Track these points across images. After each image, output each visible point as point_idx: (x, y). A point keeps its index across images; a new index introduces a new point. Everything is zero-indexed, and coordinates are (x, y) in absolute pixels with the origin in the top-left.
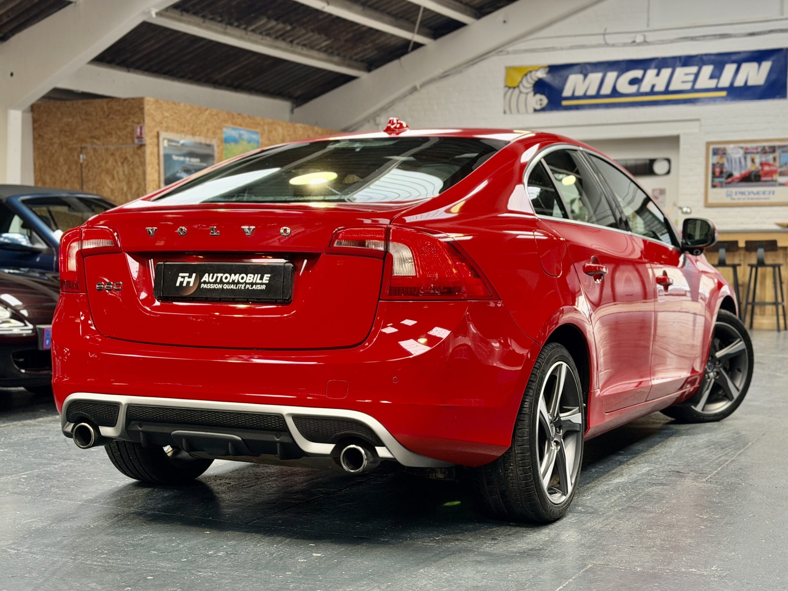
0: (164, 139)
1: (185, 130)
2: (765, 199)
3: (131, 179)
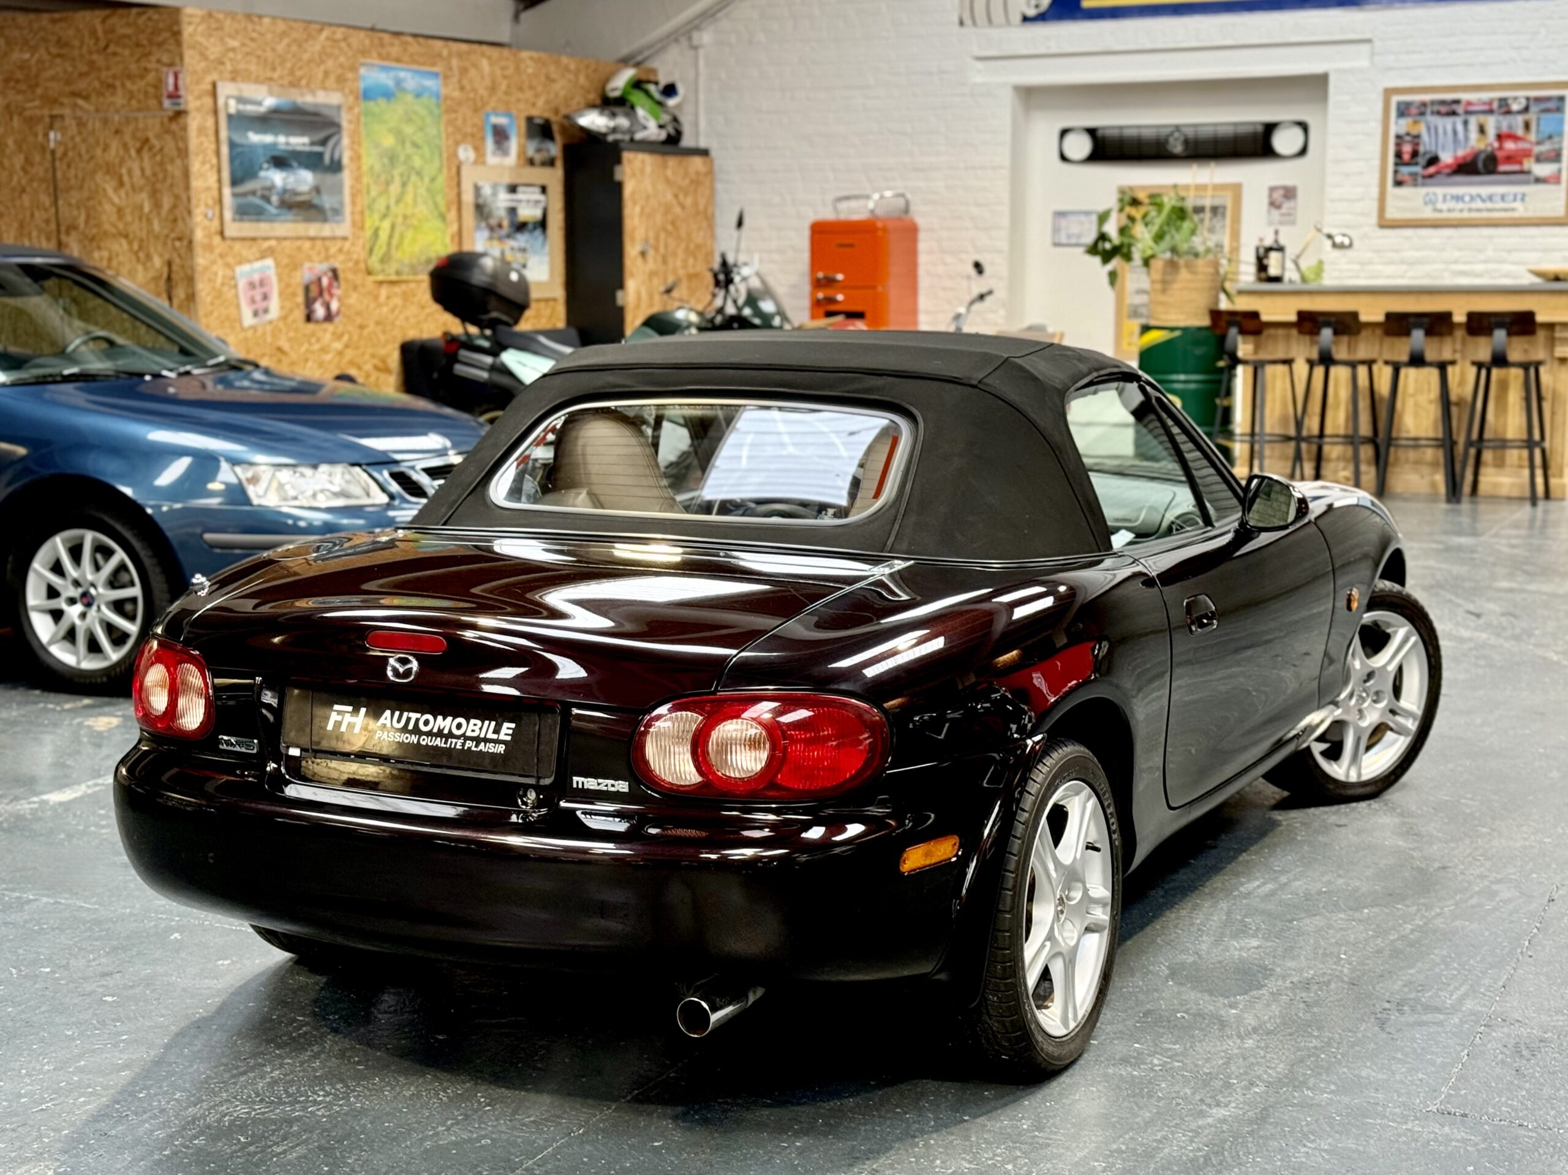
0: (228, 97)
1: (276, 75)
2: (1506, 210)
3: (158, 186)
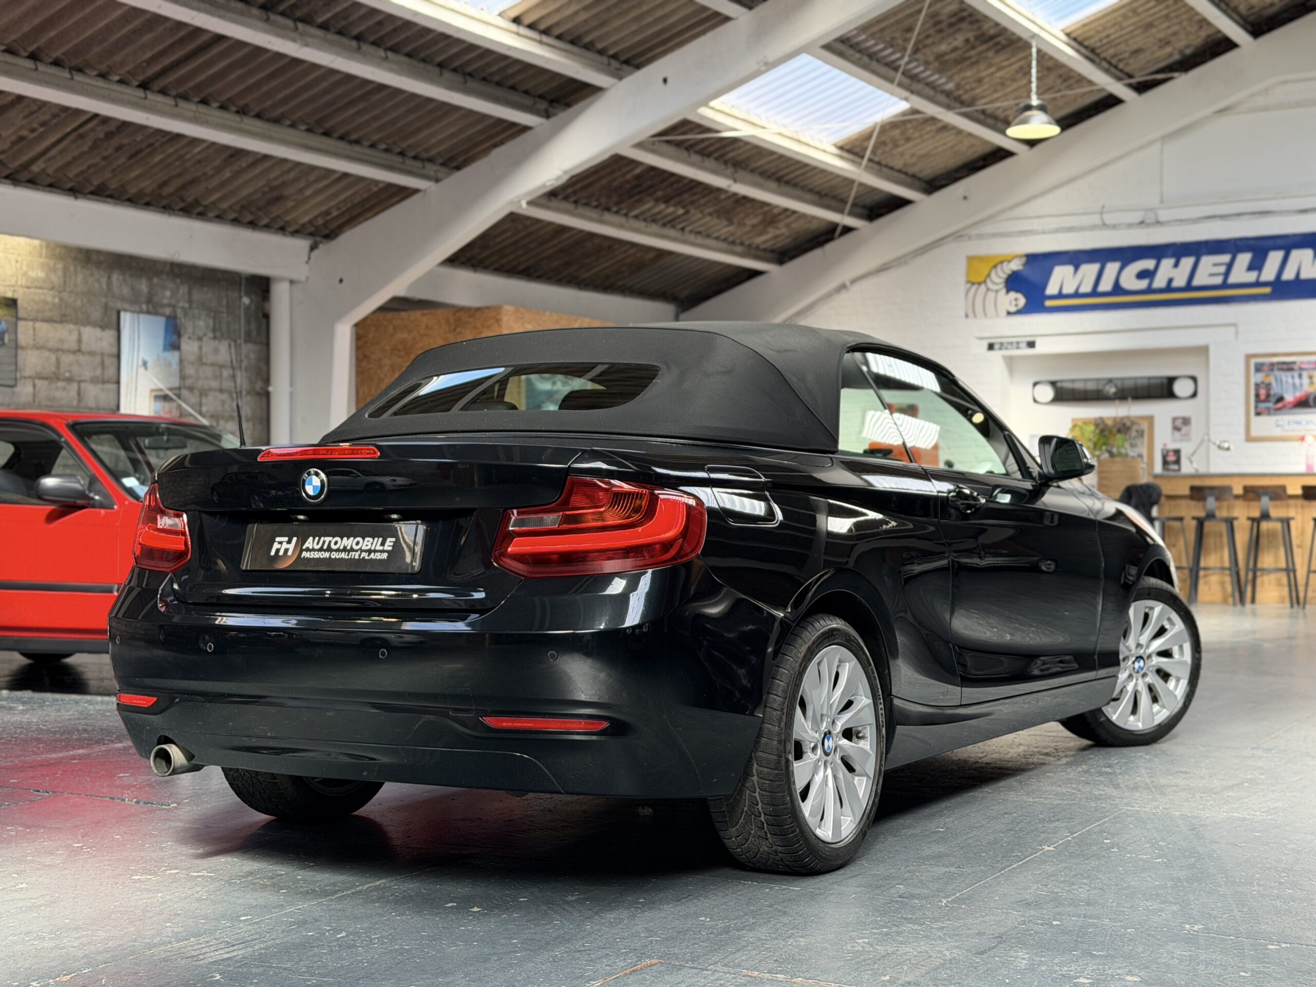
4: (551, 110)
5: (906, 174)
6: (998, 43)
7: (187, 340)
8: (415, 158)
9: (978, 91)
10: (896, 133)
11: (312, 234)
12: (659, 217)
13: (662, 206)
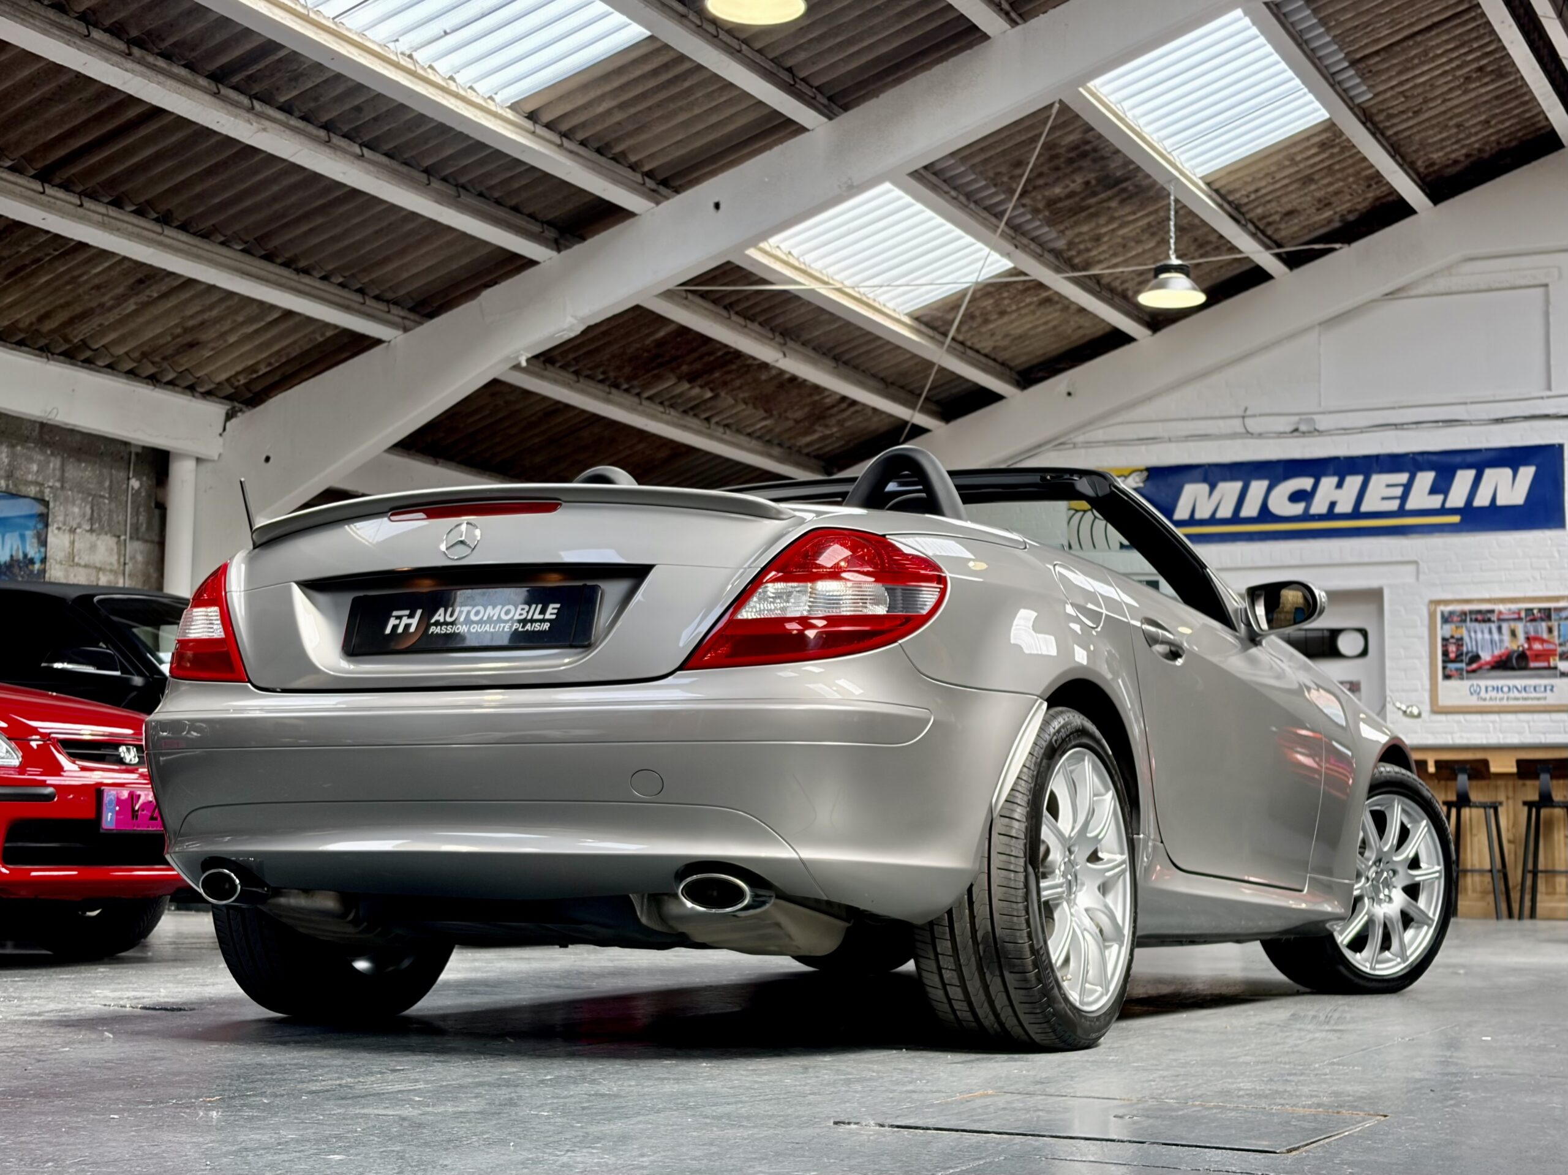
4: (562, 241)
5: (995, 360)
6: (1124, 190)
7: (56, 531)
8: (377, 298)
9: (1094, 253)
10: (988, 303)
11: (229, 398)
12: (680, 401)
13: (686, 386)
